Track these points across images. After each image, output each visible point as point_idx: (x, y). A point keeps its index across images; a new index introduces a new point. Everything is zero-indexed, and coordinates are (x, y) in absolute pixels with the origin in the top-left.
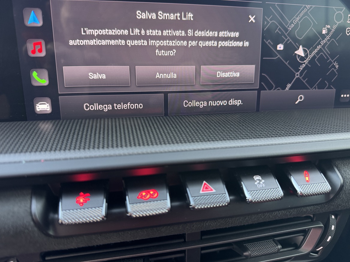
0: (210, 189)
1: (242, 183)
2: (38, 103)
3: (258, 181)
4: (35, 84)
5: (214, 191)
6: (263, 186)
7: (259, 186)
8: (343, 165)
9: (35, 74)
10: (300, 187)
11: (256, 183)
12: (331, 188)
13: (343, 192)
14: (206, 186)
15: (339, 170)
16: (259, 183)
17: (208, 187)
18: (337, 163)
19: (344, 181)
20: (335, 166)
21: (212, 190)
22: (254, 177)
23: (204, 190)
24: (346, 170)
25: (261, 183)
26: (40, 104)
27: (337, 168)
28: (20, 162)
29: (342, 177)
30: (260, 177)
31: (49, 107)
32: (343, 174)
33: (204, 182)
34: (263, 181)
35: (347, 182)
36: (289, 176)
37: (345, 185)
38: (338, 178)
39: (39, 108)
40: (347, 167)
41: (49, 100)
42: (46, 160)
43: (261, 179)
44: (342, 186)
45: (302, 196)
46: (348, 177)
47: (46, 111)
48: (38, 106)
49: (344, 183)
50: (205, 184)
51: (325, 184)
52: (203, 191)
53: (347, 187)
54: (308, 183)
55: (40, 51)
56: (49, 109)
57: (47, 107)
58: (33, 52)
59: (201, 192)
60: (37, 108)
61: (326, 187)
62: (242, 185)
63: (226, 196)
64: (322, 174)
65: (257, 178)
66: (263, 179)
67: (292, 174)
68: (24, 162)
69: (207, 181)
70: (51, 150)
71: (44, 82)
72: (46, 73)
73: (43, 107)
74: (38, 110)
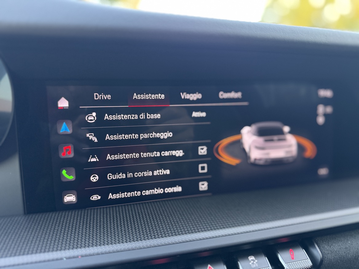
1: (239, 262)
2: (66, 196)
3: (252, 262)
4: (64, 180)
6: (256, 266)
7: (253, 266)
8: (321, 241)
9: (64, 172)
10: (286, 265)
11: (250, 264)
12: (312, 264)
13: (323, 266)
15: (318, 247)
16: (253, 263)
18: (317, 240)
19: (323, 256)
20: (315, 242)
22: (249, 258)
24: (324, 246)
25: (255, 263)
26: (68, 196)
27: (317, 244)
28: (61, 259)
29: (321, 253)
30: (253, 257)
31: (75, 198)
33: (209, 266)
34: (256, 261)
35: (326, 257)
36: (277, 253)
37: (324, 260)
38: (317, 252)
39: (66, 199)
40: (325, 243)
41: (75, 192)
43: (254, 259)
44: (322, 261)
46: (326, 253)
47: (72, 201)
48: (66, 198)
49: (323, 258)
50: (210, 267)
51: (307, 261)
53: (326, 262)
54: (293, 260)
55: (69, 153)
56: (74, 200)
57: (74, 198)
58: (64, 154)
60: (65, 199)
61: (309, 264)
62: (239, 266)
64: (304, 250)
65: (251, 258)
66: (257, 260)
67: (279, 252)
68: (65, 259)
69: (211, 265)
70: (85, 246)
71: (71, 178)
72: (73, 170)
73: (70, 198)
74: (65, 201)
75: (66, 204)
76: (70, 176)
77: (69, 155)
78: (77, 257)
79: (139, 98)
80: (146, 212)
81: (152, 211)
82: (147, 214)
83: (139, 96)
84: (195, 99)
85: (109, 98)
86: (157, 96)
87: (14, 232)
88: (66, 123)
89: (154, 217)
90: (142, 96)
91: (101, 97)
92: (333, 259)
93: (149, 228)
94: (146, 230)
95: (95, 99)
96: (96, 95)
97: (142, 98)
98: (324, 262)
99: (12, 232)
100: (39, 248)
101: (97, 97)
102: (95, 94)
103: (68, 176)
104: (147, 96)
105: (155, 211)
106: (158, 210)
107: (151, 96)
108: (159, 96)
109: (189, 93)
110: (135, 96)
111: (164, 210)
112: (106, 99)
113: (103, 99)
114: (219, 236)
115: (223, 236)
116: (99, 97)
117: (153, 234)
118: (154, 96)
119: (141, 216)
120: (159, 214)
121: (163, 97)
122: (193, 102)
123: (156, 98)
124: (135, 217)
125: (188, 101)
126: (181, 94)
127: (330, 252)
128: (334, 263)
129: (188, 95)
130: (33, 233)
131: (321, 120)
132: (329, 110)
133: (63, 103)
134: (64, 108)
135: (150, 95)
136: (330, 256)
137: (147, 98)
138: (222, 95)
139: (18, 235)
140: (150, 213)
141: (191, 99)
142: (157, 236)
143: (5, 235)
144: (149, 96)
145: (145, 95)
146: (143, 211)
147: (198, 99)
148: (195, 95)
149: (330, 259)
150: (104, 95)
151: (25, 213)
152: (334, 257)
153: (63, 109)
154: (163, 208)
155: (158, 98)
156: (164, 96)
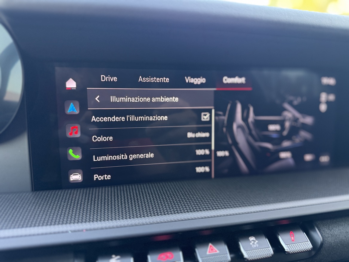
0: (214, 251)
1: (240, 243)
2: (72, 175)
3: (253, 242)
4: (70, 159)
5: (218, 252)
6: (256, 246)
7: (253, 246)
8: (322, 225)
9: (71, 151)
10: (287, 247)
11: (251, 244)
12: (312, 247)
13: (323, 249)
14: (211, 248)
15: (318, 229)
16: (253, 244)
17: (213, 249)
18: (317, 223)
19: (323, 239)
20: (316, 226)
21: (216, 251)
22: (250, 238)
23: (211, 251)
24: (325, 229)
25: (255, 243)
26: (73, 175)
28: (67, 232)
29: (322, 236)
30: (254, 238)
31: (81, 177)
32: (323, 233)
33: (210, 244)
34: (257, 241)
35: (326, 241)
36: (278, 235)
37: (324, 243)
38: (318, 236)
39: (72, 178)
40: (325, 227)
42: (87, 230)
44: (322, 244)
45: (289, 253)
46: (326, 236)
47: (78, 180)
49: (323, 241)
50: (211, 246)
51: (308, 243)
52: (209, 252)
53: (326, 245)
54: (293, 242)
55: (76, 133)
57: (79, 177)
58: (71, 134)
59: (208, 253)
60: (71, 178)
61: (308, 246)
63: (228, 256)
64: (304, 233)
65: (252, 239)
66: (257, 240)
67: (280, 234)
68: (70, 232)
69: (212, 243)
70: (90, 220)
71: (78, 157)
72: (80, 150)
73: (76, 177)
74: (71, 180)
75: (72, 182)
76: (76, 154)
77: (76, 135)
78: (82, 230)
79: (144, 81)
80: (150, 192)
81: (155, 191)
82: (150, 193)
83: (144, 79)
84: (199, 83)
85: (115, 80)
86: (162, 79)
87: (22, 206)
88: (73, 104)
89: (157, 197)
90: (147, 79)
91: (108, 78)
92: (334, 242)
93: (152, 206)
94: (150, 208)
96: (103, 77)
97: (148, 81)
98: (324, 245)
99: (20, 206)
100: (46, 222)
101: (103, 79)
102: (102, 76)
103: (74, 155)
104: (152, 79)
105: (158, 191)
106: (161, 190)
107: (156, 79)
108: (163, 79)
109: (193, 77)
110: (141, 79)
111: (167, 190)
112: (112, 81)
113: (109, 81)
114: (221, 216)
115: (224, 216)
116: (106, 79)
117: (156, 211)
118: (159, 80)
119: (144, 195)
120: (162, 193)
121: (167, 81)
122: (197, 86)
123: (161, 82)
124: (138, 195)
125: (192, 85)
126: (186, 78)
127: (330, 236)
128: (334, 247)
129: (192, 79)
130: (40, 208)
131: (323, 108)
132: (332, 97)
133: (71, 84)
134: (72, 89)
135: (155, 78)
136: (330, 240)
137: (152, 81)
138: (226, 80)
139: (25, 209)
140: (153, 193)
141: (195, 83)
142: (160, 213)
143: (13, 208)
144: (154, 80)
145: (150, 78)
146: (146, 190)
147: (202, 84)
148: (199, 79)
149: (330, 242)
150: (111, 77)
151: (32, 190)
152: (335, 241)
153: (70, 90)
155: (163, 82)
156: (168, 80)
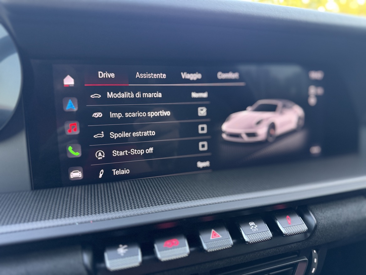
0: (217, 236)
1: (241, 228)
2: (72, 172)
3: (253, 227)
4: (70, 156)
5: (221, 237)
6: (256, 230)
7: (253, 230)
8: (315, 209)
9: (70, 149)
10: (284, 229)
11: (251, 228)
12: (307, 228)
13: (317, 230)
14: (214, 233)
15: (313, 213)
16: (254, 228)
17: (216, 234)
18: (311, 208)
19: (317, 221)
20: (310, 210)
21: (219, 236)
22: (249, 223)
23: (214, 236)
24: (318, 213)
25: (255, 227)
26: (74, 172)
27: (312, 212)
28: (74, 224)
29: (316, 218)
30: (254, 223)
31: (81, 174)
32: (316, 216)
33: (213, 230)
34: (256, 226)
35: (320, 223)
37: (318, 225)
38: (312, 219)
40: (319, 210)
41: (81, 168)
42: (93, 221)
43: (254, 224)
44: (316, 226)
45: (286, 236)
46: (320, 218)
48: (72, 174)
49: (317, 223)
50: (213, 232)
51: (303, 225)
52: (212, 237)
54: (290, 225)
55: (75, 130)
56: (81, 176)
57: (80, 175)
58: (70, 131)
59: (211, 238)
61: (304, 228)
62: (241, 230)
63: (230, 240)
64: (300, 217)
65: (252, 224)
66: (257, 225)
67: (277, 219)
68: (77, 224)
69: (214, 229)
70: (96, 212)
71: (77, 154)
72: (79, 147)
73: (76, 174)
74: (72, 177)
75: (73, 180)
76: (75, 152)
77: (75, 132)
78: (89, 222)
79: (142, 77)
80: (151, 185)
81: (157, 184)
82: (152, 186)
83: (142, 75)
84: (195, 79)
85: (113, 76)
86: (159, 75)
87: (24, 203)
88: (72, 100)
89: (160, 189)
90: (145, 75)
91: (105, 75)
92: (327, 224)
93: (156, 196)
94: (153, 198)
95: (100, 77)
96: (101, 74)
97: (145, 77)
98: (318, 227)
99: (22, 203)
100: (52, 216)
101: (101, 75)
102: (99, 72)
103: (74, 152)
104: (149, 75)
105: (160, 184)
106: (162, 183)
107: (153, 76)
108: (160, 75)
109: (189, 72)
110: (138, 75)
111: (168, 183)
112: (109, 77)
113: (107, 77)
114: (221, 203)
115: (225, 202)
116: (103, 75)
117: (160, 201)
118: (156, 76)
119: (147, 188)
120: (164, 186)
121: (164, 77)
122: (193, 82)
123: (158, 77)
124: (141, 189)
125: (188, 81)
126: (182, 73)
127: (323, 218)
128: (327, 228)
129: (188, 75)
130: (44, 204)
131: (312, 101)
132: (320, 91)
133: (69, 81)
134: (70, 86)
135: (152, 74)
136: (323, 222)
137: (150, 77)
138: (220, 75)
139: (28, 206)
140: (155, 186)
141: (191, 79)
142: (164, 203)
143: (16, 206)
144: (151, 76)
145: (147, 74)
146: (148, 184)
147: (198, 79)
148: (195, 75)
149: (323, 224)
150: (108, 74)
151: (32, 189)
152: (327, 223)
153: (68, 87)
154: (167, 182)
155: (160, 78)
156: (165, 75)
